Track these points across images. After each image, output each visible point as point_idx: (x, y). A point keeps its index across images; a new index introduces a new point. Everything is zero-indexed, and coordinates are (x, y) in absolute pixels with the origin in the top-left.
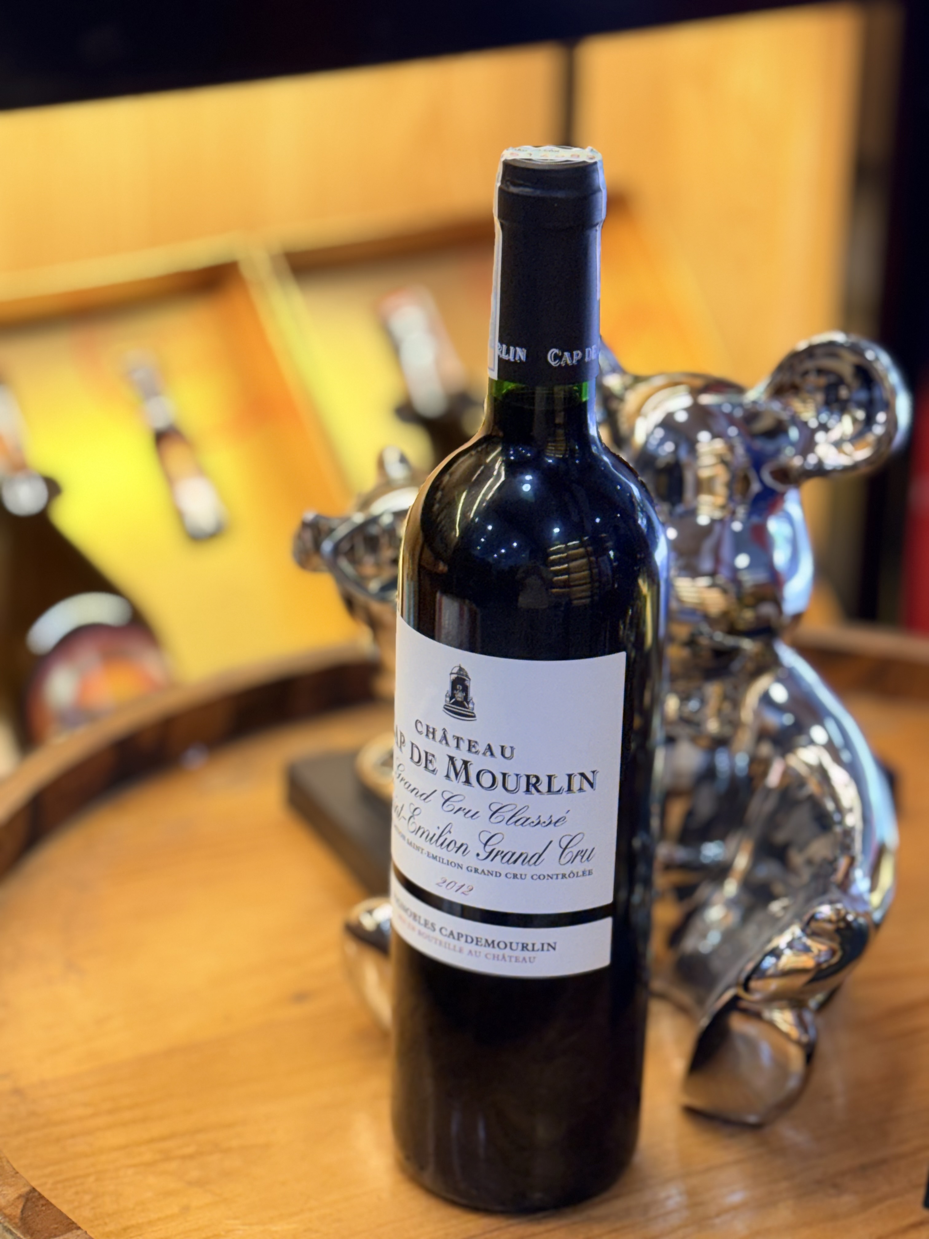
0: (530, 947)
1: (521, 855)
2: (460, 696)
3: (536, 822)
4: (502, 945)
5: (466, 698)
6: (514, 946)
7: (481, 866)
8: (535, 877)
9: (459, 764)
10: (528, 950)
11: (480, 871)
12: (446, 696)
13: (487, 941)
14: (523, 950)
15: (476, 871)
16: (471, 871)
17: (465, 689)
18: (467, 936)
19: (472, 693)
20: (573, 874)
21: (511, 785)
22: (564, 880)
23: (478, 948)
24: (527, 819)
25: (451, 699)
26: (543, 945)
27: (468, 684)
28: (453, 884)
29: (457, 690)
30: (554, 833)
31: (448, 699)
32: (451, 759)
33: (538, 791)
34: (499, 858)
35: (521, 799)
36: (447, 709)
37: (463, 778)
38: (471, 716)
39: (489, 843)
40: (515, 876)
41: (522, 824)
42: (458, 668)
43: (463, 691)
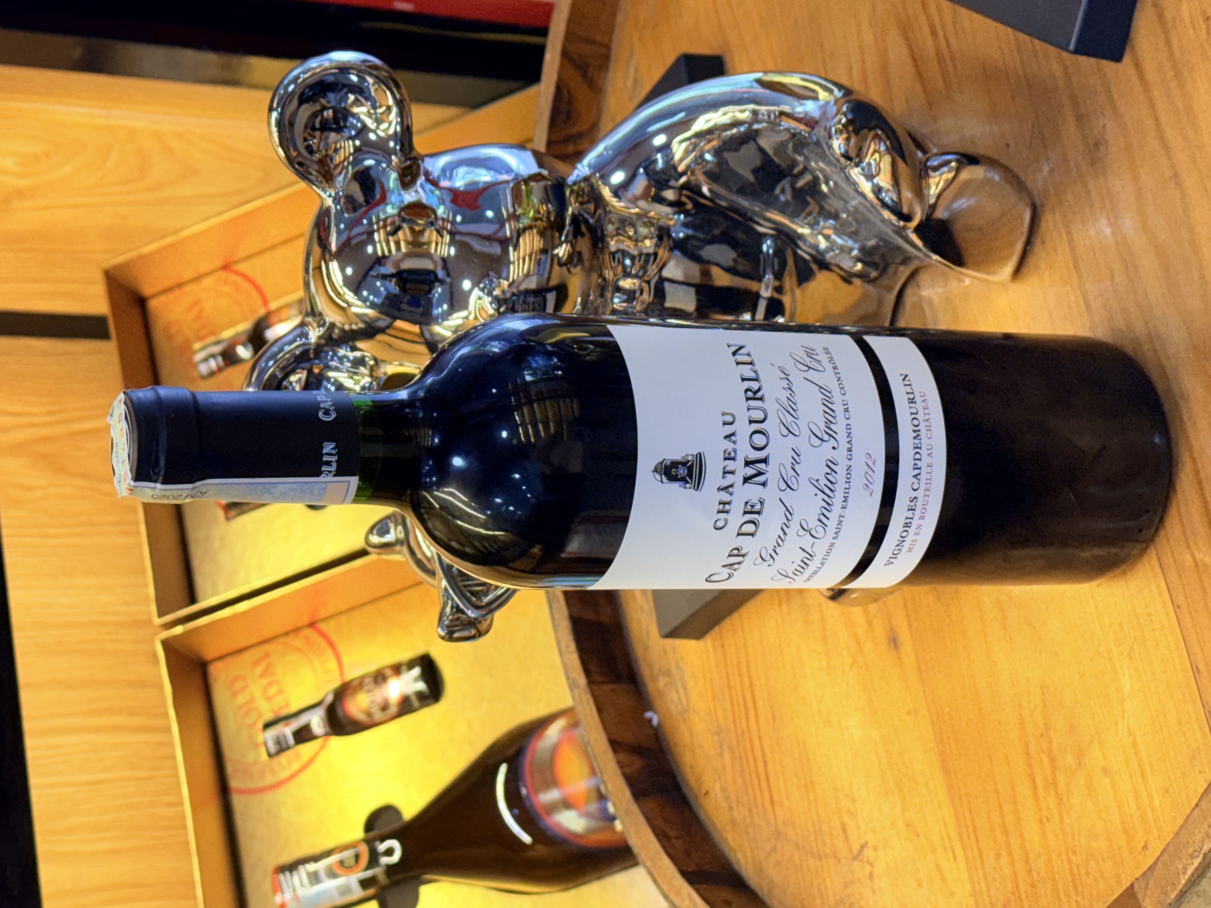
0: (911, 396)
1: (824, 404)
2: (682, 471)
3: (790, 392)
4: (916, 422)
5: (684, 464)
6: (914, 411)
7: (844, 445)
8: (843, 392)
9: (750, 471)
10: (914, 398)
12: (685, 488)
17: (675, 464)
18: (915, 459)
19: (677, 457)
22: (838, 367)
24: (789, 399)
25: (687, 482)
26: (906, 385)
27: (670, 461)
28: (867, 476)
29: (677, 475)
30: (797, 377)
31: (688, 486)
32: (746, 480)
33: (759, 390)
34: (832, 426)
35: (769, 405)
36: (697, 486)
38: (700, 457)
39: (820, 436)
41: (795, 404)
42: (655, 473)
43: (677, 468)
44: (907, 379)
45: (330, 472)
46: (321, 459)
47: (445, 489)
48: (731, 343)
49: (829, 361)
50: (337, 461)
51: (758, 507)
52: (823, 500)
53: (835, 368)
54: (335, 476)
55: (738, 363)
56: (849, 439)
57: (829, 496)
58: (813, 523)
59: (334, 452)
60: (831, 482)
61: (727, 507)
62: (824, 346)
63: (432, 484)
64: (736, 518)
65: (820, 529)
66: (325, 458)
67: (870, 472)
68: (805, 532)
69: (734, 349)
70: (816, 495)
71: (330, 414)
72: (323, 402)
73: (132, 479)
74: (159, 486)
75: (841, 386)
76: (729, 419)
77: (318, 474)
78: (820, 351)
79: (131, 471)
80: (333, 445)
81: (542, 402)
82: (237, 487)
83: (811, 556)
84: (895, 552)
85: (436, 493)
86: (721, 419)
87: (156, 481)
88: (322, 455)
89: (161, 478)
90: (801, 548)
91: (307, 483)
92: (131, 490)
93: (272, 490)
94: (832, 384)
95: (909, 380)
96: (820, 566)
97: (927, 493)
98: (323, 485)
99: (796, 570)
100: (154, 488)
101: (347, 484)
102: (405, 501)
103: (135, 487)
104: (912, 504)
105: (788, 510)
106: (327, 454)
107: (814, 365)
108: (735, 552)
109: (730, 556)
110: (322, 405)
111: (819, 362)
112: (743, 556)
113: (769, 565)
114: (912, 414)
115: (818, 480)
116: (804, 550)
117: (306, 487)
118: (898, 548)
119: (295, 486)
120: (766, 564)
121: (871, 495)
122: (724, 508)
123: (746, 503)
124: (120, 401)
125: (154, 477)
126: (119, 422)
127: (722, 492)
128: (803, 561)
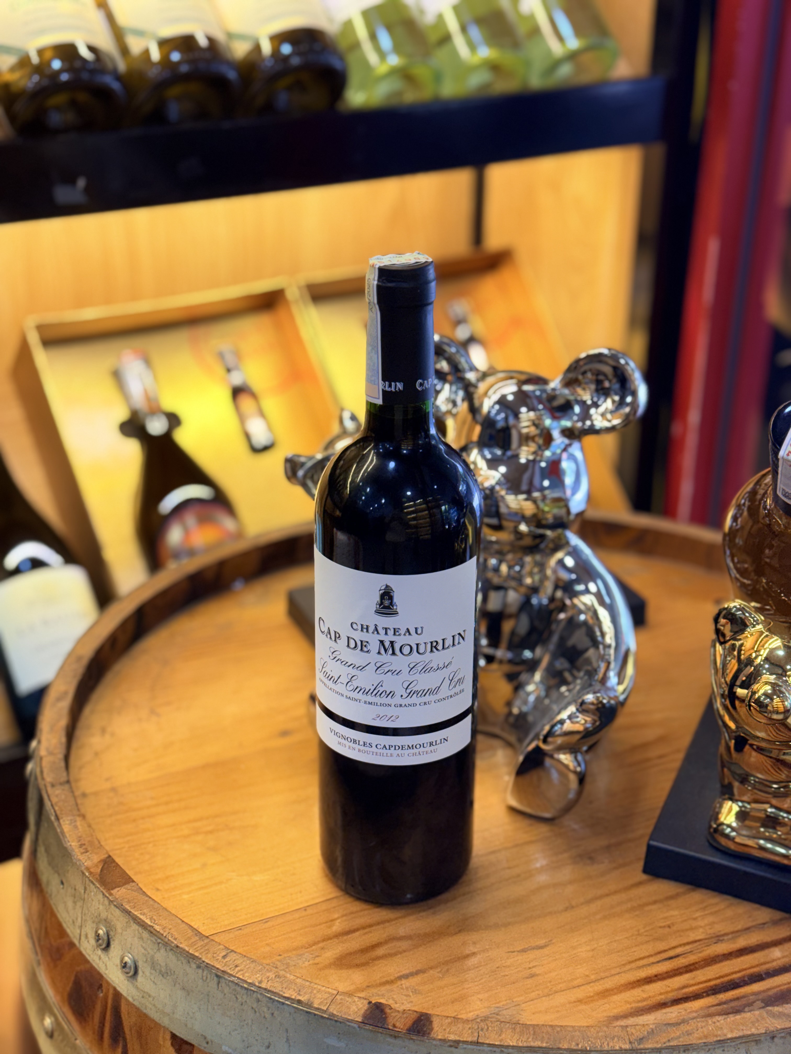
0: (434, 744)
1: (429, 690)
2: (387, 603)
3: (436, 669)
4: (418, 746)
5: (391, 604)
6: (425, 745)
7: (403, 702)
8: (436, 701)
9: (387, 644)
10: (433, 745)
11: (403, 706)
12: (377, 604)
13: (408, 746)
14: (430, 746)
15: (401, 706)
16: (398, 706)
17: (391, 598)
18: (395, 746)
19: (395, 600)
20: (456, 694)
21: (421, 651)
22: (452, 698)
23: (403, 752)
24: (432, 668)
25: (380, 606)
26: (441, 740)
27: (393, 595)
28: (385, 716)
29: (384, 599)
30: (446, 673)
31: (378, 606)
32: (382, 642)
33: (437, 650)
34: (415, 695)
35: (428, 656)
36: (377, 612)
37: (390, 651)
38: (396, 613)
39: (409, 688)
40: (425, 703)
41: (429, 672)
42: (385, 586)
43: (389, 599)
44: (445, 741)
45: (385, 387)
46: (393, 382)
47: (375, 457)
48: (466, 632)
49: (455, 693)
50: (391, 391)
51: (365, 649)
52: (370, 690)
53: (451, 697)
54: (383, 390)
55: (453, 637)
56: (407, 705)
57: (372, 693)
58: (355, 683)
59: (397, 389)
60: (381, 694)
61: (365, 630)
62: (465, 690)
63: (378, 449)
64: (358, 636)
65: (352, 688)
66: (393, 384)
67: (387, 719)
68: (350, 678)
69: (462, 634)
70: (373, 685)
71: (420, 387)
72: (428, 382)
73: (380, 266)
74: (376, 283)
75: (440, 700)
76: (419, 632)
77: (384, 379)
78: (462, 687)
79: (385, 266)
80: (401, 388)
81: (428, 516)
82: (375, 330)
83: (336, 682)
84: (338, 734)
85: (372, 452)
86: (419, 626)
87: (378, 281)
88: (395, 382)
89: (380, 284)
90: (340, 676)
91: (378, 373)
92: (373, 266)
93: (373, 351)
94: (440, 695)
95: (444, 742)
96: (330, 688)
97: (375, 754)
98: (376, 383)
99: (327, 673)
100: (374, 280)
101: (377, 397)
102: (367, 432)
103: (375, 268)
104: (368, 745)
105: (363, 668)
106: (396, 385)
107: (453, 684)
108: (338, 636)
109: (335, 632)
110: (426, 382)
111: (455, 686)
112: (335, 640)
113: (329, 656)
114: (423, 744)
115: (382, 686)
116: (339, 678)
117: (376, 373)
118: (341, 736)
119: (376, 365)
120: (330, 654)
121: (373, 719)
122: (365, 628)
123: (368, 642)
124: (427, 259)
125: (381, 280)
126: (415, 258)
127: (374, 627)
128: (332, 677)
